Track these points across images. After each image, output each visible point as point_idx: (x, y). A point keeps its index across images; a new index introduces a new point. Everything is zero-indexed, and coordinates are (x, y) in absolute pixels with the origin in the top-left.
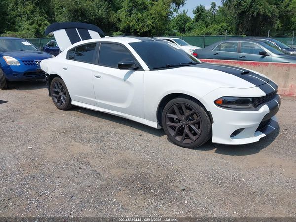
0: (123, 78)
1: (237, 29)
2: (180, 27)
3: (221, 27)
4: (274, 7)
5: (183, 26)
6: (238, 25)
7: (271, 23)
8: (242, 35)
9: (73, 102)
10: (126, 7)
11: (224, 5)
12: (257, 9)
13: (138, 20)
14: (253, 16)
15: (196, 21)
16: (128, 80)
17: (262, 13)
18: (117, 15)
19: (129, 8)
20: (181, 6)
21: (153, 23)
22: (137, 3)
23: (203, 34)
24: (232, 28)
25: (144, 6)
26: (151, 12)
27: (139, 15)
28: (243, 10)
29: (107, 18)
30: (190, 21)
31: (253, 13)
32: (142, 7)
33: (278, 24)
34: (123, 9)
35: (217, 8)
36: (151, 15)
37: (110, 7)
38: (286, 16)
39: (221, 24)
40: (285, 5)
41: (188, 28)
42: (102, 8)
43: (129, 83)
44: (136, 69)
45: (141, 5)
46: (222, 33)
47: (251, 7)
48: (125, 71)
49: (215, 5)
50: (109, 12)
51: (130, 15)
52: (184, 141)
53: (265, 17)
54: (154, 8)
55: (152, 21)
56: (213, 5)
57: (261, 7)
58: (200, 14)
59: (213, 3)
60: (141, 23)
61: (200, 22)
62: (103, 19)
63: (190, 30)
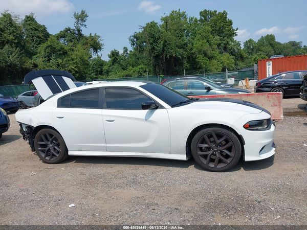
0: (144, 118)
1: (155, 70)
2: (97, 71)
3: (140, 69)
4: (182, 50)
5: (99, 69)
6: (155, 66)
7: (182, 64)
8: (161, 75)
9: (70, 153)
10: (43, 53)
11: (134, 49)
12: (169, 52)
13: (59, 65)
14: (166, 59)
15: (113, 64)
16: (150, 119)
17: (174, 56)
18: (33, 61)
19: (47, 54)
20: (99, 50)
21: (75, 67)
22: (55, 48)
23: (123, 76)
24: (150, 70)
25: (63, 52)
26: (73, 57)
27: (60, 61)
28: (157, 54)
29: (21, 65)
30: (106, 65)
31: (166, 56)
32: (61, 52)
33: (186, 65)
34: (38, 55)
35: (129, 52)
36: (73, 60)
37: (22, 53)
38: (192, 57)
39: (140, 67)
40: (190, 49)
41: (105, 71)
42: (13, 55)
43: (152, 122)
44: (157, 108)
45: (60, 51)
46: (141, 74)
47: (163, 50)
48: (146, 111)
49: (127, 50)
50: (21, 57)
51: (49, 60)
52: (218, 167)
53: (176, 59)
54: (75, 52)
55: (75, 65)
56: (126, 49)
57: (172, 51)
58: (116, 58)
59: (125, 48)
60: (63, 68)
61: (116, 65)
62: (16, 65)
63: (107, 73)
